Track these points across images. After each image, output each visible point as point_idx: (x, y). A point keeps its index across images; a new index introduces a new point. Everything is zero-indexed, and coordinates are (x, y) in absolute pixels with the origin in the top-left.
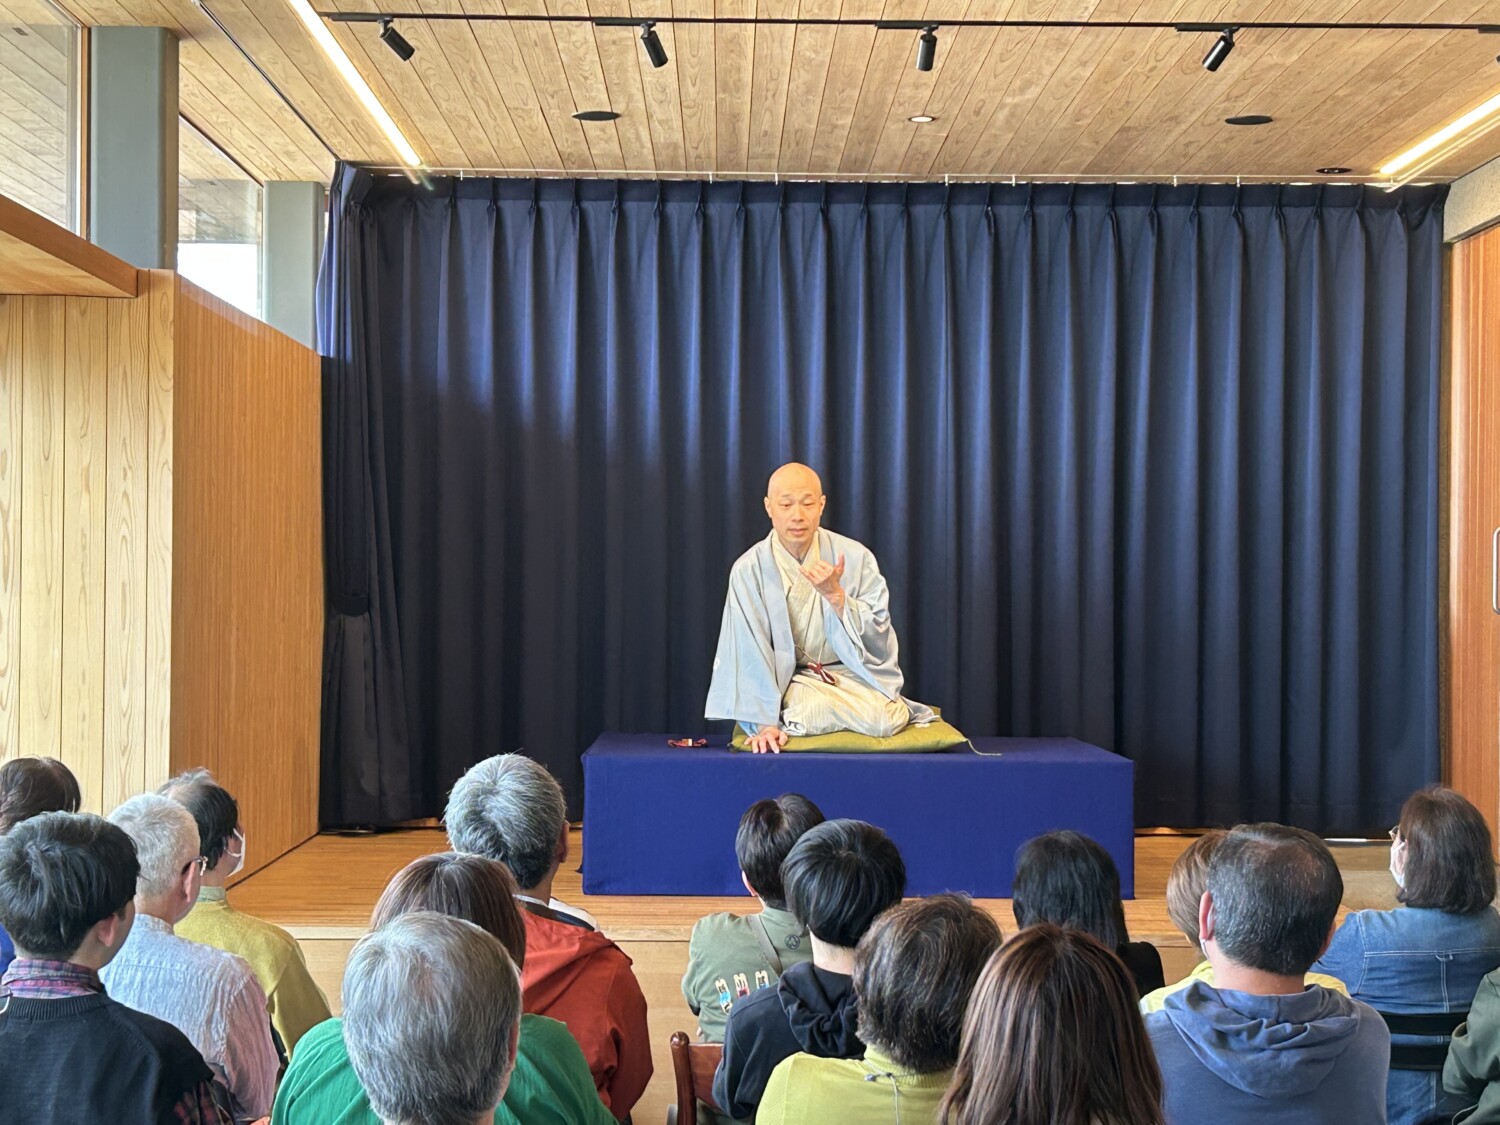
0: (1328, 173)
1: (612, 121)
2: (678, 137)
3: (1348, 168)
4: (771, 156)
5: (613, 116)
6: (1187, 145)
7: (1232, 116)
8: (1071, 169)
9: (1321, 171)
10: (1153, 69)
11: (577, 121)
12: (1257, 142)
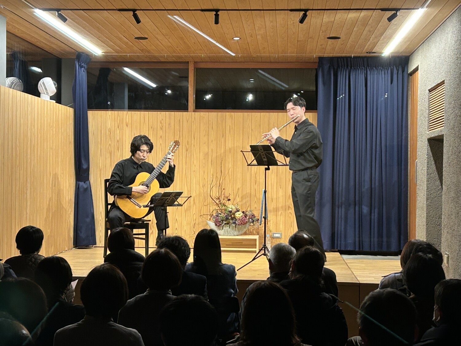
0: (370, 53)
1: (147, 40)
2: (169, 44)
3: (375, 52)
4: (201, 50)
5: (147, 38)
6: (321, 45)
7: (328, 37)
8: (293, 53)
9: (367, 53)
10: (293, 23)
11: (137, 40)
12: (342, 45)
